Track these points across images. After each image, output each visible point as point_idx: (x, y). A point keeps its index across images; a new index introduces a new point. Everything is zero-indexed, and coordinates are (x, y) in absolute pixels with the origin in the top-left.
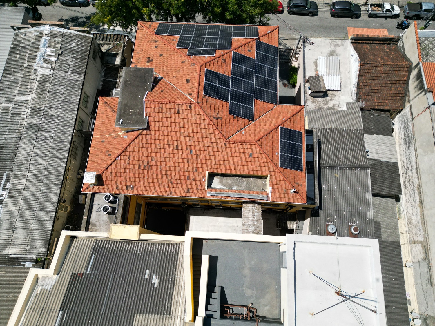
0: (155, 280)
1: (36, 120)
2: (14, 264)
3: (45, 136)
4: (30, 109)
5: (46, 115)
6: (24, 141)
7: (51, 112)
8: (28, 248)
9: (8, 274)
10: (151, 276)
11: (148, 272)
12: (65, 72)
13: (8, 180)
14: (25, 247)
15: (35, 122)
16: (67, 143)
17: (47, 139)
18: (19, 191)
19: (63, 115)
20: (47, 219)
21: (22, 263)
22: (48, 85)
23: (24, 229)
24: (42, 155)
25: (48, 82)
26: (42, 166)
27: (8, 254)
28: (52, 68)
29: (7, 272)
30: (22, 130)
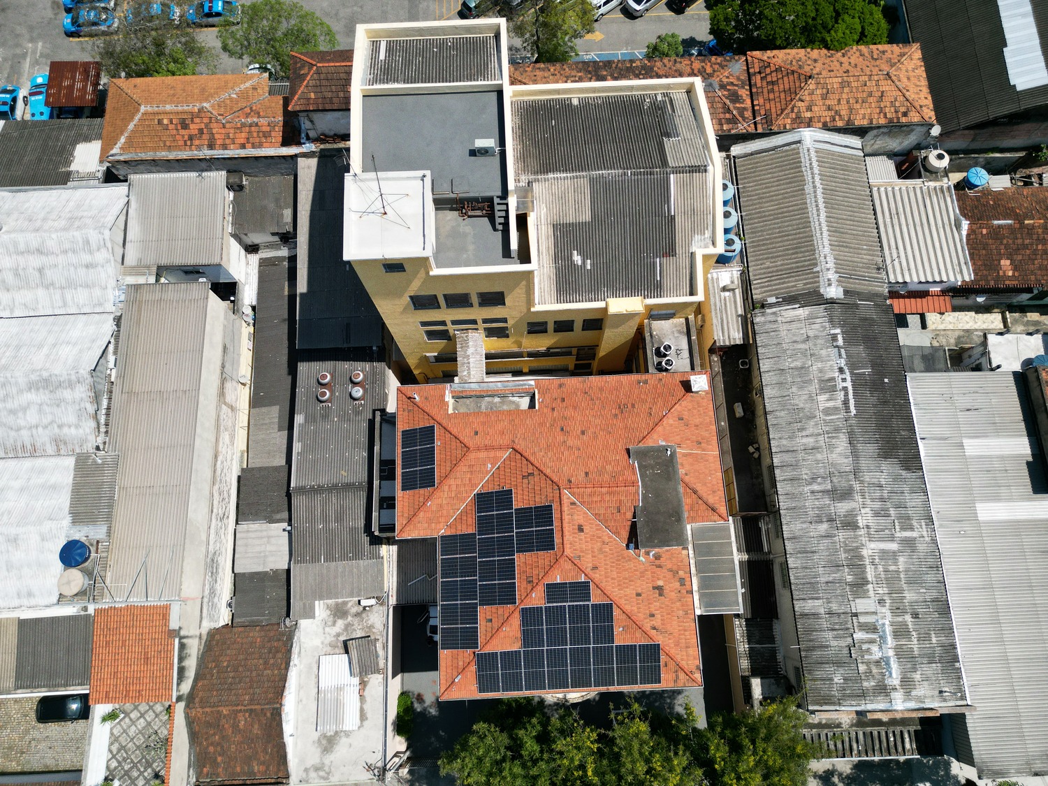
0: (577, 259)
1: (842, 507)
2: (790, 297)
3: (819, 484)
4: (860, 525)
5: (831, 520)
6: (848, 469)
7: (824, 527)
8: (779, 319)
9: (793, 284)
10: (584, 262)
11: (589, 267)
12: (830, 613)
13: (846, 402)
14: (784, 320)
15: (843, 504)
16: (781, 478)
17: (813, 480)
18: (823, 390)
19: (804, 526)
20: (768, 360)
21: (781, 300)
22: (849, 578)
23: (795, 342)
24: (810, 451)
25: (852, 585)
26: (804, 433)
27: (803, 307)
28: (856, 615)
29: (795, 286)
30: (857, 486)
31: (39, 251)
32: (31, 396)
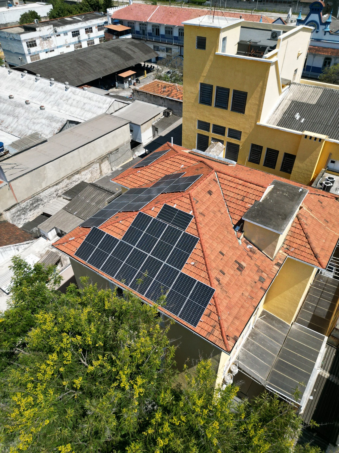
0: (297, 116)
10: (300, 119)
31: (90, 99)
32: (44, 121)
